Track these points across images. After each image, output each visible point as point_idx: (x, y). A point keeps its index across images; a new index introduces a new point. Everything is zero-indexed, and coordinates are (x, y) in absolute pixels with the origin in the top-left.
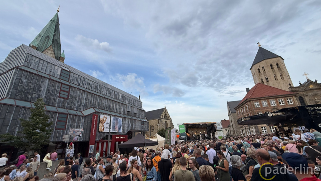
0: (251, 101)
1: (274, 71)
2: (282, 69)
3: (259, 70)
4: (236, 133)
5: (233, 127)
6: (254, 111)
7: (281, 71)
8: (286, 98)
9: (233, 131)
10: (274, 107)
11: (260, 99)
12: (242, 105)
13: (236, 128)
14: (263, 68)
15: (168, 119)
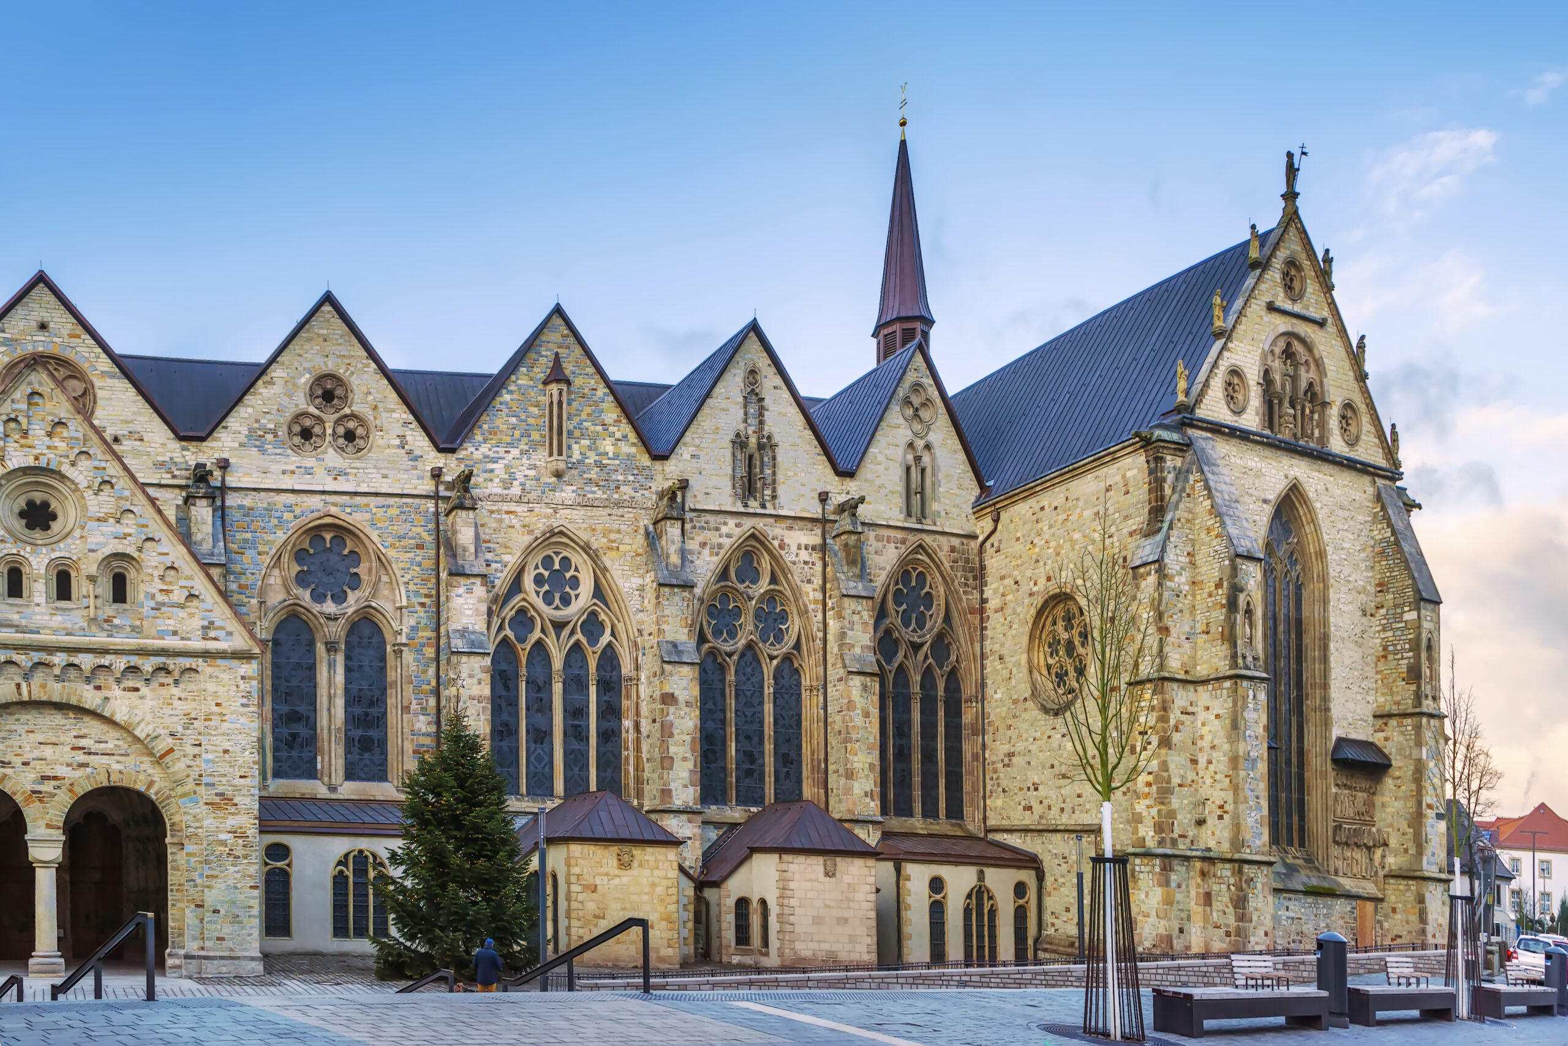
15: (1337, 445)
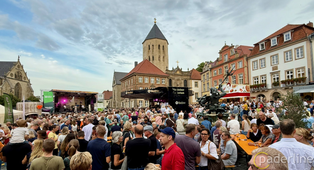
0: (137, 76)
1: (159, 52)
2: (165, 52)
3: (149, 46)
4: (116, 105)
5: (114, 99)
6: (137, 85)
7: (164, 54)
8: (162, 78)
9: (115, 103)
10: (153, 84)
11: (144, 75)
12: (128, 78)
13: (117, 100)
14: (153, 45)
15: (23, 80)
